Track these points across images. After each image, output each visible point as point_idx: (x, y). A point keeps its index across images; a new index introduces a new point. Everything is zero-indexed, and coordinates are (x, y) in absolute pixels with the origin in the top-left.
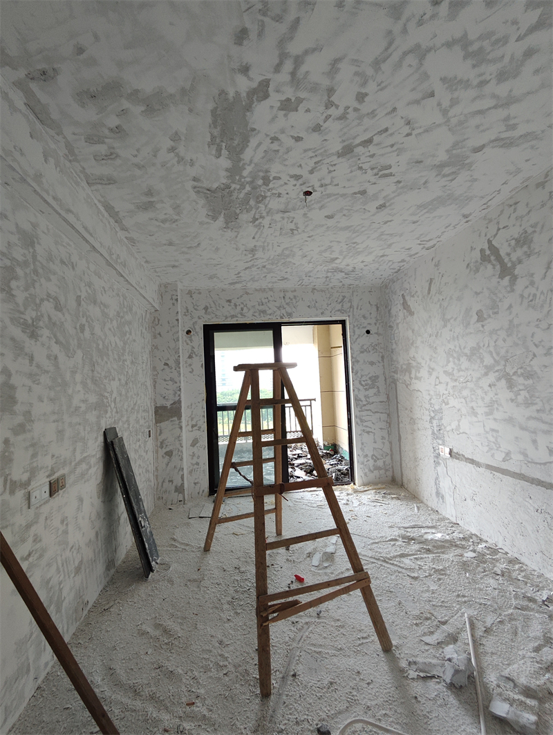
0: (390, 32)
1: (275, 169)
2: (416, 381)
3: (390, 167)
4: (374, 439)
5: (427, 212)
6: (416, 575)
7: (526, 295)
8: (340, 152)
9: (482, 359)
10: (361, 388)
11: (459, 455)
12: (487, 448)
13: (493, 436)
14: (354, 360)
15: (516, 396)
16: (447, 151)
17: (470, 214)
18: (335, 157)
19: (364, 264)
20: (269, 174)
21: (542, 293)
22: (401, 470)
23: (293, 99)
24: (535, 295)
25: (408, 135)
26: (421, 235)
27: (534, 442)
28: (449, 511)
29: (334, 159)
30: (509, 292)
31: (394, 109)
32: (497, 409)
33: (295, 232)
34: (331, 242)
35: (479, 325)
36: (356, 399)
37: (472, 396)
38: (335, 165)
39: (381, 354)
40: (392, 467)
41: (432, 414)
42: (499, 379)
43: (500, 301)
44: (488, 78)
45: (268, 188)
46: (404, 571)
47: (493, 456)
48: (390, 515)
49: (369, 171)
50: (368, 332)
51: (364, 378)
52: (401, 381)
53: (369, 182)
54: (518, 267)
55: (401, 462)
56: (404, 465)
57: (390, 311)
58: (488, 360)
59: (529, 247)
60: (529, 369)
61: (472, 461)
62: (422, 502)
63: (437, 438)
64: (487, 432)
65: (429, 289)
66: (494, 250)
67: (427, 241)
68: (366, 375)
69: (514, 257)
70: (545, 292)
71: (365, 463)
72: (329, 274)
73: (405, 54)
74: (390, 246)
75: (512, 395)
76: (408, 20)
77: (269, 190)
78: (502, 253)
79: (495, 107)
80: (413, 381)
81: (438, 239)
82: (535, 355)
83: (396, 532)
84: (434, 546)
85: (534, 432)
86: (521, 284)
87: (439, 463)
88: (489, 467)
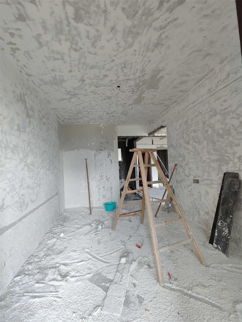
12: (20, 208)
13: (22, 199)
42: (25, 166)
43: (26, 127)
47: (22, 211)
59: (34, 114)
66: (25, 101)
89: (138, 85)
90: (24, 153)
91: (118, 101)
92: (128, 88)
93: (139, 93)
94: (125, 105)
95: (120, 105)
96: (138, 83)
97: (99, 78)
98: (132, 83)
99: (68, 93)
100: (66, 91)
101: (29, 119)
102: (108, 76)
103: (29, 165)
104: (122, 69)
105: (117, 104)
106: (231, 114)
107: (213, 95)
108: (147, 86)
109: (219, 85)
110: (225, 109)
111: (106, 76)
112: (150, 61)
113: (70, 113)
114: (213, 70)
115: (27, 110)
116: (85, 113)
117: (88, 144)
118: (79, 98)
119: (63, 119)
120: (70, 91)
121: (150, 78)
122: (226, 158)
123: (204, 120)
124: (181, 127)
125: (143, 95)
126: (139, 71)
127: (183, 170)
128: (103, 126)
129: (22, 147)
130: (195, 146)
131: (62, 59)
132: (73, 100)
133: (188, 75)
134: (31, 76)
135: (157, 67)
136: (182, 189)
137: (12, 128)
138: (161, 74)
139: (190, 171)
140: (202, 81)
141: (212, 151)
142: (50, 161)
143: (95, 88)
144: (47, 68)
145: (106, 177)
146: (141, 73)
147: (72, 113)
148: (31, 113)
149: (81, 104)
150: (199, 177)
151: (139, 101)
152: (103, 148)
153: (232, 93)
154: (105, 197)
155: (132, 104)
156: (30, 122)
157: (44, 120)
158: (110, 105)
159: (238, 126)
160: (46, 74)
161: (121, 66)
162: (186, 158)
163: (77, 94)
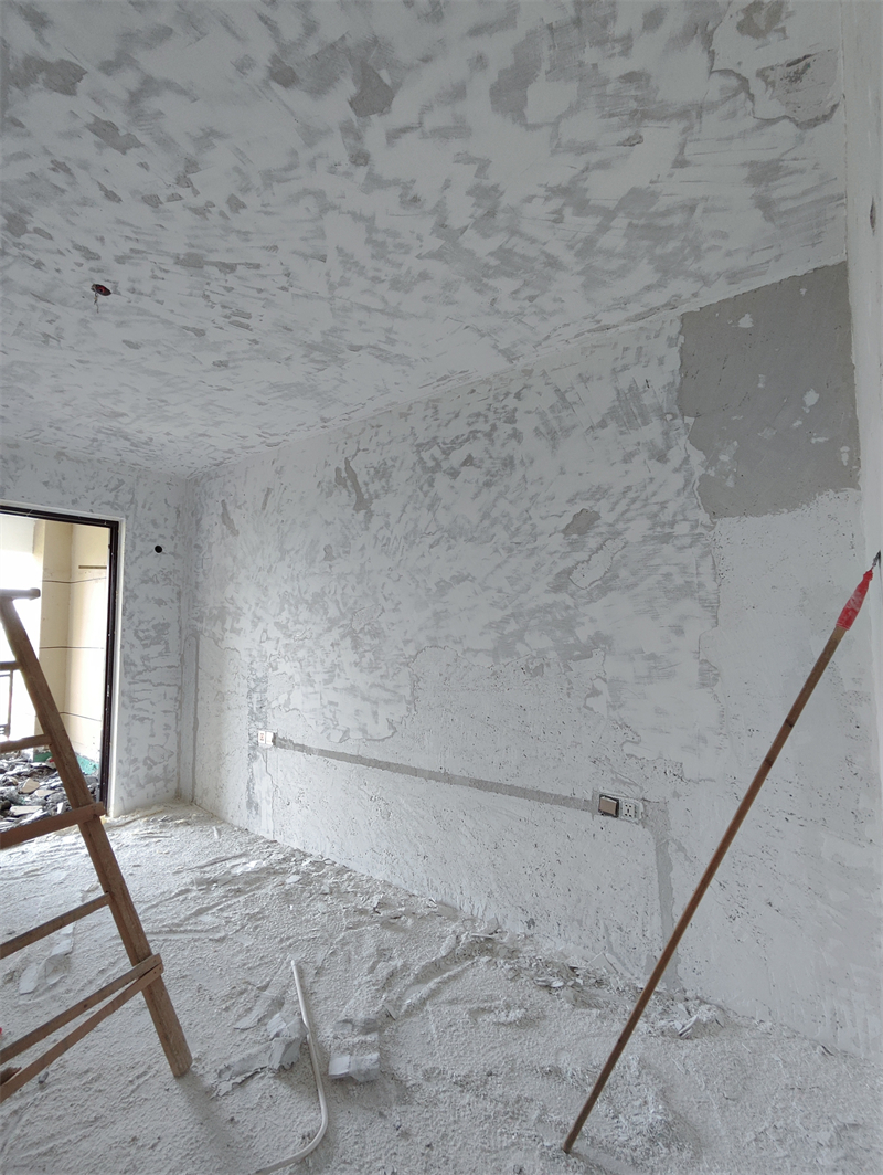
0: (294, 153)
1: (43, 216)
2: (233, 635)
3: (249, 316)
4: (152, 730)
5: (280, 397)
6: (222, 934)
7: (380, 538)
8: (182, 257)
9: (326, 609)
10: (136, 642)
11: (286, 741)
12: (322, 728)
13: (331, 711)
14: (128, 593)
15: (361, 658)
16: (323, 333)
17: (329, 420)
18: (172, 261)
19: (170, 437)
20: (28, 218)
21: (396, 538)
22: (194, 777)
23: (122, 132)
24: (389, 539)
25: (283, 289)
26: (266, 424)
27: (375, 714)
28: (264, 827)
29: (168, 263)
30: (363, 530)
31: (275, 248)
32: (339, 675)
33: (53, 343)
34: (123, 385)
35: (326, 564)
36: (125, 662)
37: (310, 659)
38: (167, 271)
39: (176, 589)
40: (178, 774)
41: (253, 685)
42: (343, 637)
43: (353, 538)
44: (383, 278)
45: (17, 240)
46: (203, 935)
47: (328, 737)
48: (175, 853)
49: (218, 307)
50: (158, 549)
51: (143, 627)
52: (206, 634)
53: (213, 321)
54: (375, 501)
55: (194, 764)
56: (199, 767)
57: (198, 522)
58: (333, 612)
59: (387, 482)
60: (376, 626)
61: (302, 748)
62: (224, 821)
63: (257, 719)
64: (325, 707)
65: (265, 503)
66: (353, 475)
67: (271, 435)
68: (149, 622)
69: (373, 488)
70: (398, 537)
71: (131, 774)
72: (101, 436)
73: (307, 192)
74: (217, 424)
75: (356, 657)
76: (320, 156)
77: (17, 245)
78: (360, 481)
79: (382, 312)
80: (228, 634)
81: (285, 437)
82: (383, 610)
83: (187, 878)
84: (246, 883)
85: (376, 703)
86: (376, 522)
87: (255, 757)
88: (323, 753)
90: (341, 605)
103: (360, 635)
115: (359, 491)
148: (375, 487)
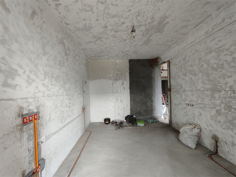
42: (64, 91)
89: (148, 30)
90: (63, 81)
91: (131, 43)
92: (140, 32)
93: (148, 36)
94: (136, 46)
95: (133, 46)
96: (148, 28)
97: (118, 25)
98: (143, 28)
99: (95, 37)
100: (93, 35)
101: (67, 56)
102: (125, 23)
103: (67, 90)
104: (136, 17)
105: (130, 45)
106: (225, 51)
107: (209, 36)
108: (154, 30)
109: (215, 28)
110: (220, 47)
111: (123, 23)
112: (159, 9)
113: (95, 52)
114: (210, 15)
115: (65, 50)
116: (105, 52)
117: (108, 75)
118: (102, 41)
119: (90, 56)
120: (96, 35)
121: (158, 24)
122: (219, 87)
123: (200, 57)
124: (179, 62)
125: (151, 38)
126: (149, 18)
127: (180, 96)
128: (119, 62)
129: (62, 77)
130: (191, 78)
131: (92, 10)
132: (97, 42)
133: (189, 20)
134: (69, 24)
135: (164, 15)
136: (179, 111)
137: (56, 63)
138: (167, 20)
139: (186, 97)
140: (200, 25)
141: (206, 82)
142: (81, 88)
143: (114, 33)
144: (80, 18)
145: (120, 100)
146: (151, 20)
147: (96, 52)
148: (68, 52)
149: (104, 46)
150: (194, 101)
151: (147, 42)
152: (118, 79)
153: (226, 34)
154: (119, 115)
155: (142, 45)
156: (67, 58)
157: (77, 57)
158: (125, 46)
159: (231, 61)
160: (79, 23)
161: (136, 14)
162: (183, 86)
163: (101, 38)
